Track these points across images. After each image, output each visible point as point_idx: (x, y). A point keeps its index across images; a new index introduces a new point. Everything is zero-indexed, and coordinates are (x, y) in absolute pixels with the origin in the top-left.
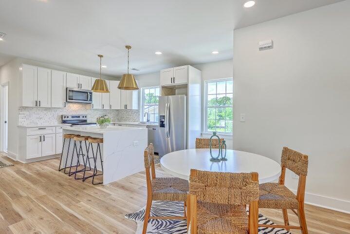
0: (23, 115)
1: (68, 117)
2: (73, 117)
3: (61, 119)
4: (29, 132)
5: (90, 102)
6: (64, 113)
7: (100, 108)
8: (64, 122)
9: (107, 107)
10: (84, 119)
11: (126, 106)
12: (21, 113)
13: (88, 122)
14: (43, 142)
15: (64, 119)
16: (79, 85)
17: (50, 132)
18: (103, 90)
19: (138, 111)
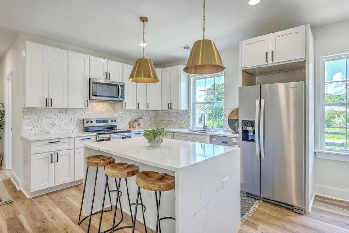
0: (29, 121)
1: (91, 122)
2: (98, 122)
3: (82, 125)
4: (34, 148)
5: (121, 99)
6: (87, 117)
7: (135, 108)
8: (86, 129)
9: (143, 107)
10: (113, 124)
11: (170, 105)
12: (26, 117)
13: (119, 128)
14: (56, 163)
15: (86, 125)
16: (107, 75)
17: (66, 146)
18: (149, 76)
19: (187, 112)
